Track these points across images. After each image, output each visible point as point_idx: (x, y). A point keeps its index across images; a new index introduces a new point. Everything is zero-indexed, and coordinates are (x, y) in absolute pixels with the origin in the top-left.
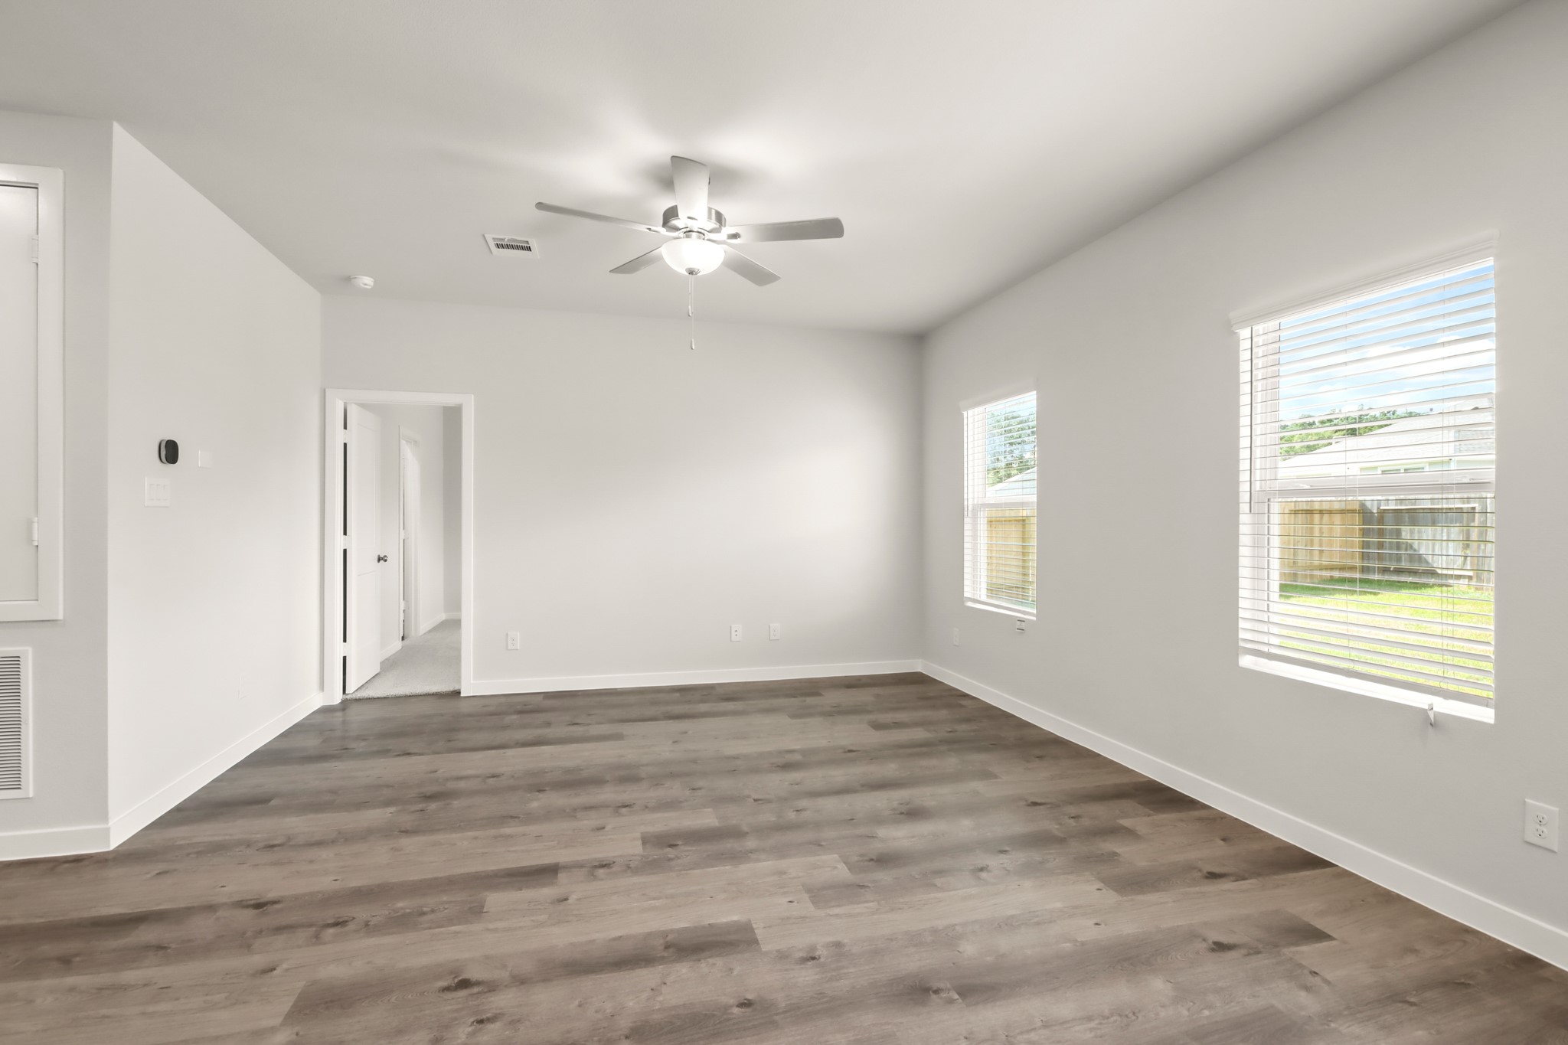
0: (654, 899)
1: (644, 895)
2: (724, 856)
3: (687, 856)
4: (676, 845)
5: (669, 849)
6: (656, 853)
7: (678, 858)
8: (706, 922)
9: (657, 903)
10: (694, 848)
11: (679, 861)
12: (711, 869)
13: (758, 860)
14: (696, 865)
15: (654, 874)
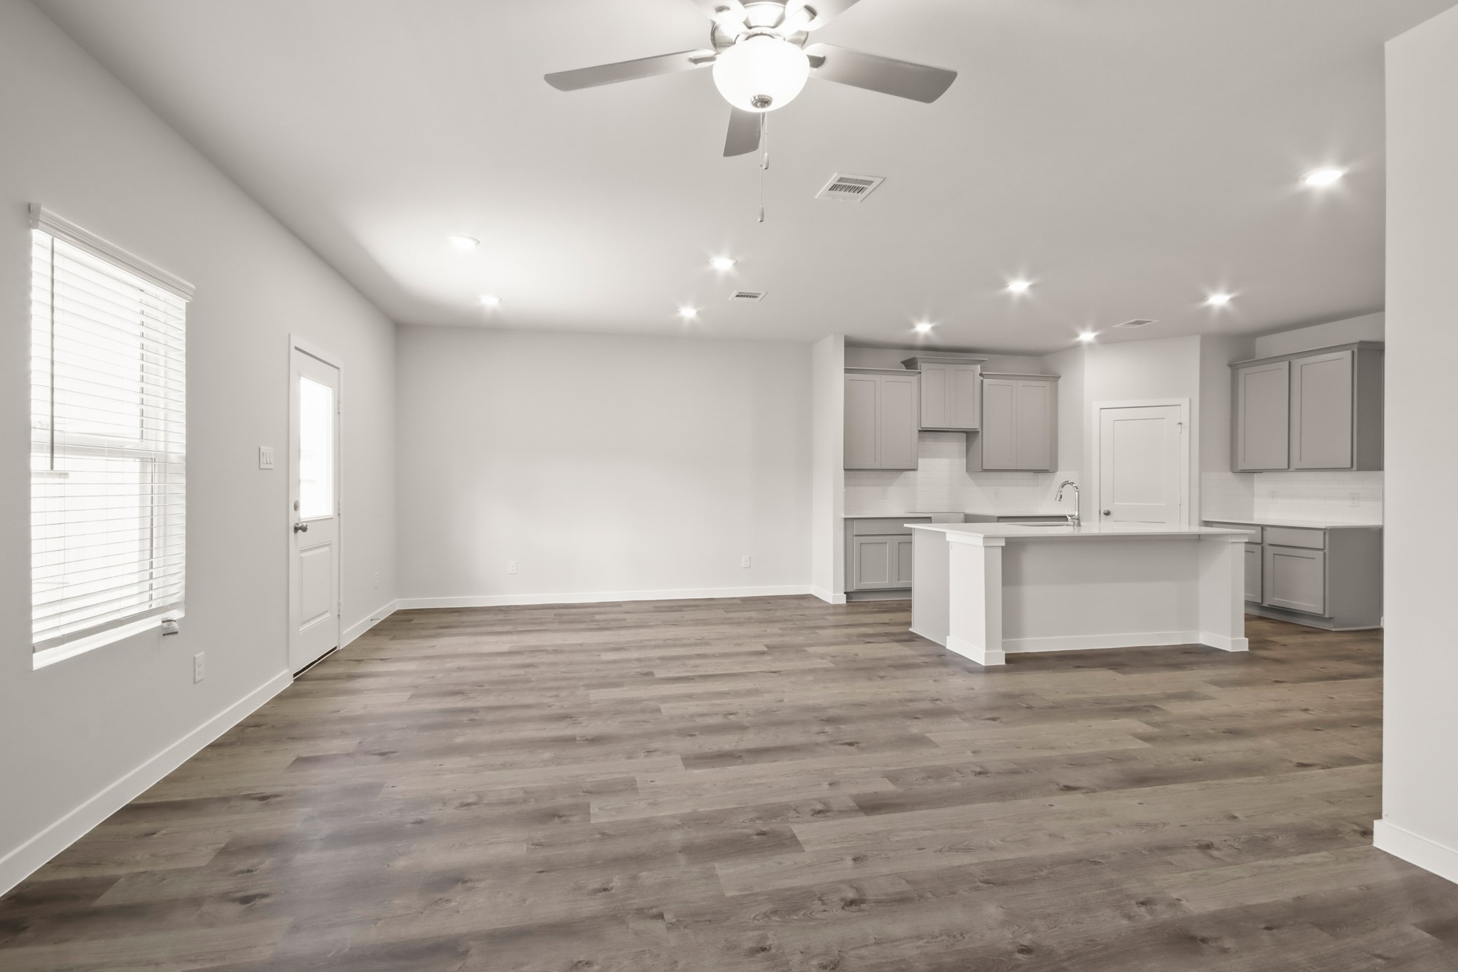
0: (760, 784)
1: (770, 787)
2: (706, 821)
3: (743, 822)
4: (758, 834)
5: (765, 829)
6: (774, 825)
7: (752, 820)
8: (717, 769)
9: (757, 781)
10: (739, 830)
11: (750, 816)
12: (717, 808)
13: (673, 817)
14: (732, 812)
15: (770, 804)
